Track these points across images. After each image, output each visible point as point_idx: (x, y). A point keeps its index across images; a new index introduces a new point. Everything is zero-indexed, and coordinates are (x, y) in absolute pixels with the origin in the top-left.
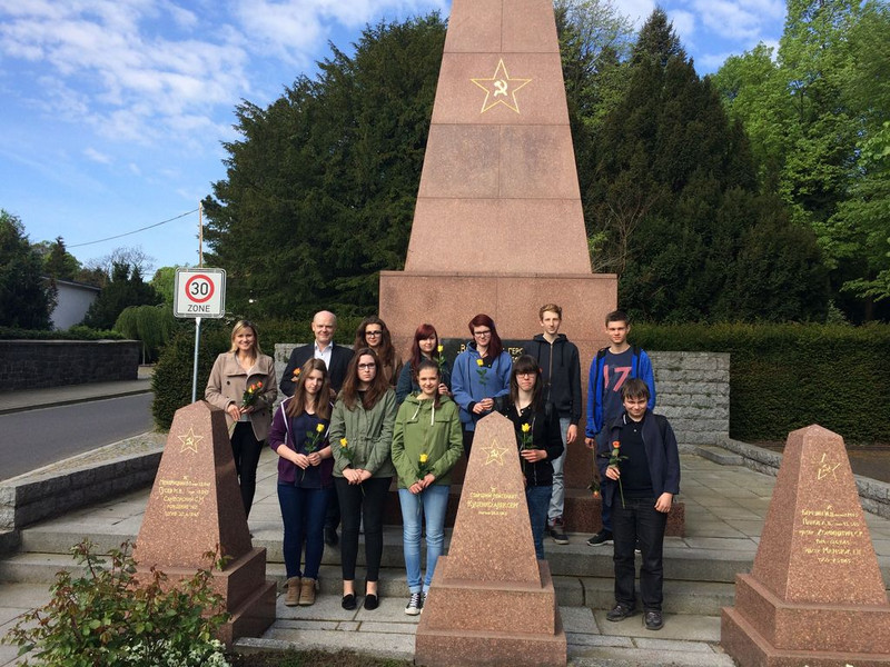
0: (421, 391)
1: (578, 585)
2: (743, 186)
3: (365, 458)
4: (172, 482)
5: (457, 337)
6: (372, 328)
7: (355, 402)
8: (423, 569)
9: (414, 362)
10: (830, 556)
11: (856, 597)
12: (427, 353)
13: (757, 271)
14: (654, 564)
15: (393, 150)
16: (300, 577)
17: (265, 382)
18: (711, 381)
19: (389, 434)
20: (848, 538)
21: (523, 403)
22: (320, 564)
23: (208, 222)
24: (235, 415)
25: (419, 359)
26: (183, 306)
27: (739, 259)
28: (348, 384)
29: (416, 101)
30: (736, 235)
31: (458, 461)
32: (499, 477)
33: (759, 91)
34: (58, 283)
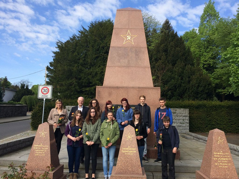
0: (108, 119)
1: (152, 174)
2: (191, 65)
3: (92, 138)
4: (37, 146)
5: (117, 104)
6: (94, 102)
7: (89, 122)
8: (108, 170)
9: (106, 111)
10: (222, 166)
11: (230, 177)
12: (109, 108)
13: (195, 87)
14: (172, 168)
15: (98, 54)
16: (73, 173)
17: (64, 116)
18: (184, 116)
19: (99, 131)
20: (227, 160)
21: (136, 123)
22: (79, 169)
23: (48, 73)
24: (55, 126)
25: (107, 110)
26: (40, 96)
27: (190, 84)
28: (87, 117)
29: (105, 41)
30: (189, 77)
31: (118, 139)
32: (131, 143)
33: (193, 40)
34: (5, 89)
